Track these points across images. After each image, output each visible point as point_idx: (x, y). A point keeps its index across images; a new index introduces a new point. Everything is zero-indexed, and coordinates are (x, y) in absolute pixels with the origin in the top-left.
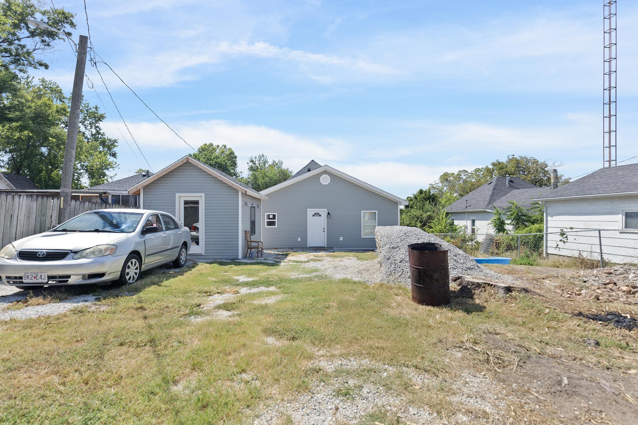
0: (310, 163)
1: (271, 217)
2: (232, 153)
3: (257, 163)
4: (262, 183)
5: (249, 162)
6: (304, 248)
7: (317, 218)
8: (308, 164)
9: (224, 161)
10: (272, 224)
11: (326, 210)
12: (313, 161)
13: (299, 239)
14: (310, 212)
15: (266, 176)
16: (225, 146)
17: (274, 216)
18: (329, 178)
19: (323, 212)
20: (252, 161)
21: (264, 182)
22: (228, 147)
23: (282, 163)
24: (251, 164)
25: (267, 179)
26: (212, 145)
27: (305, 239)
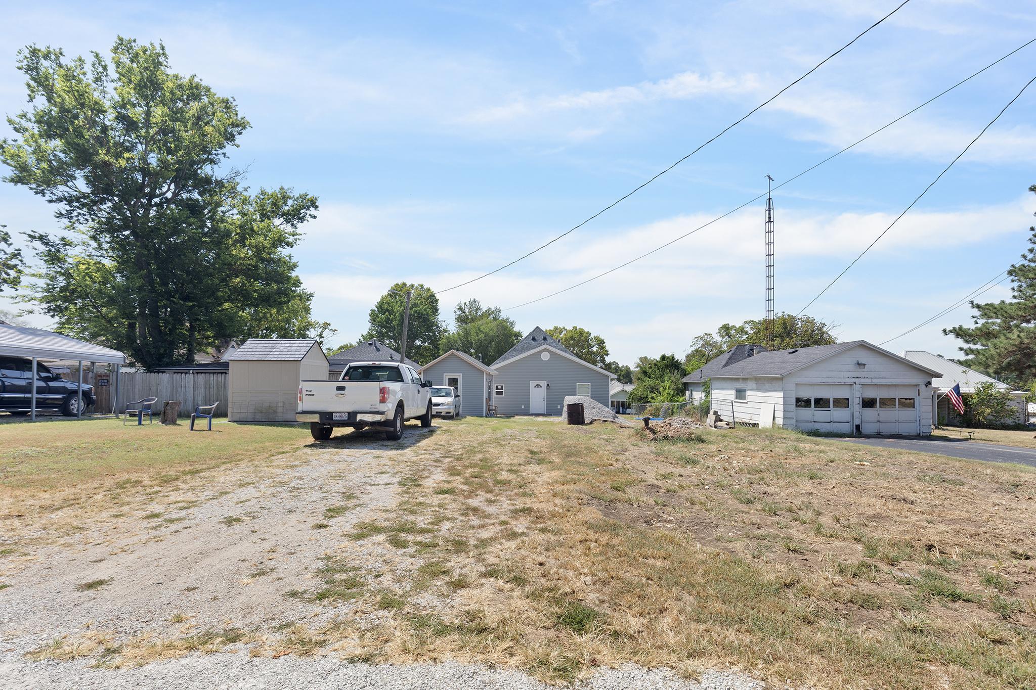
0: (534, 330)
1: (499, 387)
2: (432, 296)
3: (467, 311)
4: (475, 340)
5: (457, 310)
6: (527, 413)
7: (538, 389)
8: (533, 331)
9: (425, 310)
10: (501, 393)
11: (546, 382)
12: (537, 327)
13: (523, 407)
14: (533, 384)
15: (481, 331)
16: (422, 286)
17: (502, 387)
18: (549, 355)
19: (544, 384)
20: (460, 309)
21: (479, 340)
22: (425, 287)
23: (500, 311)
24: (459, 313)
25: (482, 336)
26: (405, 284)
27: (528, 406)
